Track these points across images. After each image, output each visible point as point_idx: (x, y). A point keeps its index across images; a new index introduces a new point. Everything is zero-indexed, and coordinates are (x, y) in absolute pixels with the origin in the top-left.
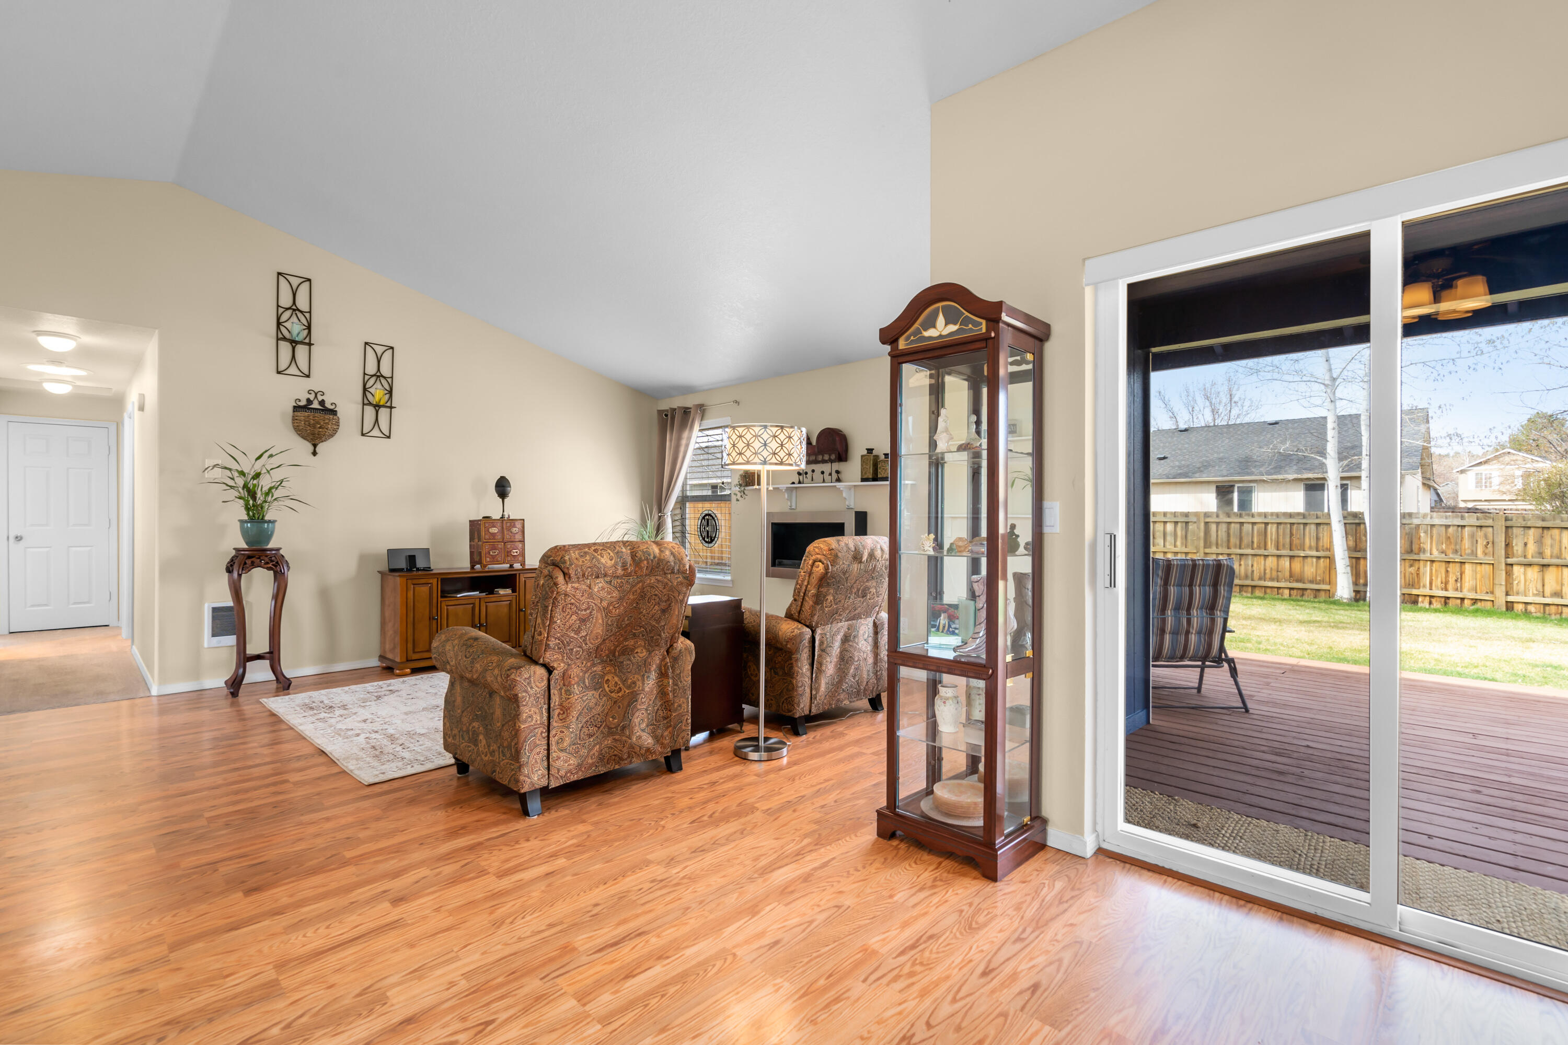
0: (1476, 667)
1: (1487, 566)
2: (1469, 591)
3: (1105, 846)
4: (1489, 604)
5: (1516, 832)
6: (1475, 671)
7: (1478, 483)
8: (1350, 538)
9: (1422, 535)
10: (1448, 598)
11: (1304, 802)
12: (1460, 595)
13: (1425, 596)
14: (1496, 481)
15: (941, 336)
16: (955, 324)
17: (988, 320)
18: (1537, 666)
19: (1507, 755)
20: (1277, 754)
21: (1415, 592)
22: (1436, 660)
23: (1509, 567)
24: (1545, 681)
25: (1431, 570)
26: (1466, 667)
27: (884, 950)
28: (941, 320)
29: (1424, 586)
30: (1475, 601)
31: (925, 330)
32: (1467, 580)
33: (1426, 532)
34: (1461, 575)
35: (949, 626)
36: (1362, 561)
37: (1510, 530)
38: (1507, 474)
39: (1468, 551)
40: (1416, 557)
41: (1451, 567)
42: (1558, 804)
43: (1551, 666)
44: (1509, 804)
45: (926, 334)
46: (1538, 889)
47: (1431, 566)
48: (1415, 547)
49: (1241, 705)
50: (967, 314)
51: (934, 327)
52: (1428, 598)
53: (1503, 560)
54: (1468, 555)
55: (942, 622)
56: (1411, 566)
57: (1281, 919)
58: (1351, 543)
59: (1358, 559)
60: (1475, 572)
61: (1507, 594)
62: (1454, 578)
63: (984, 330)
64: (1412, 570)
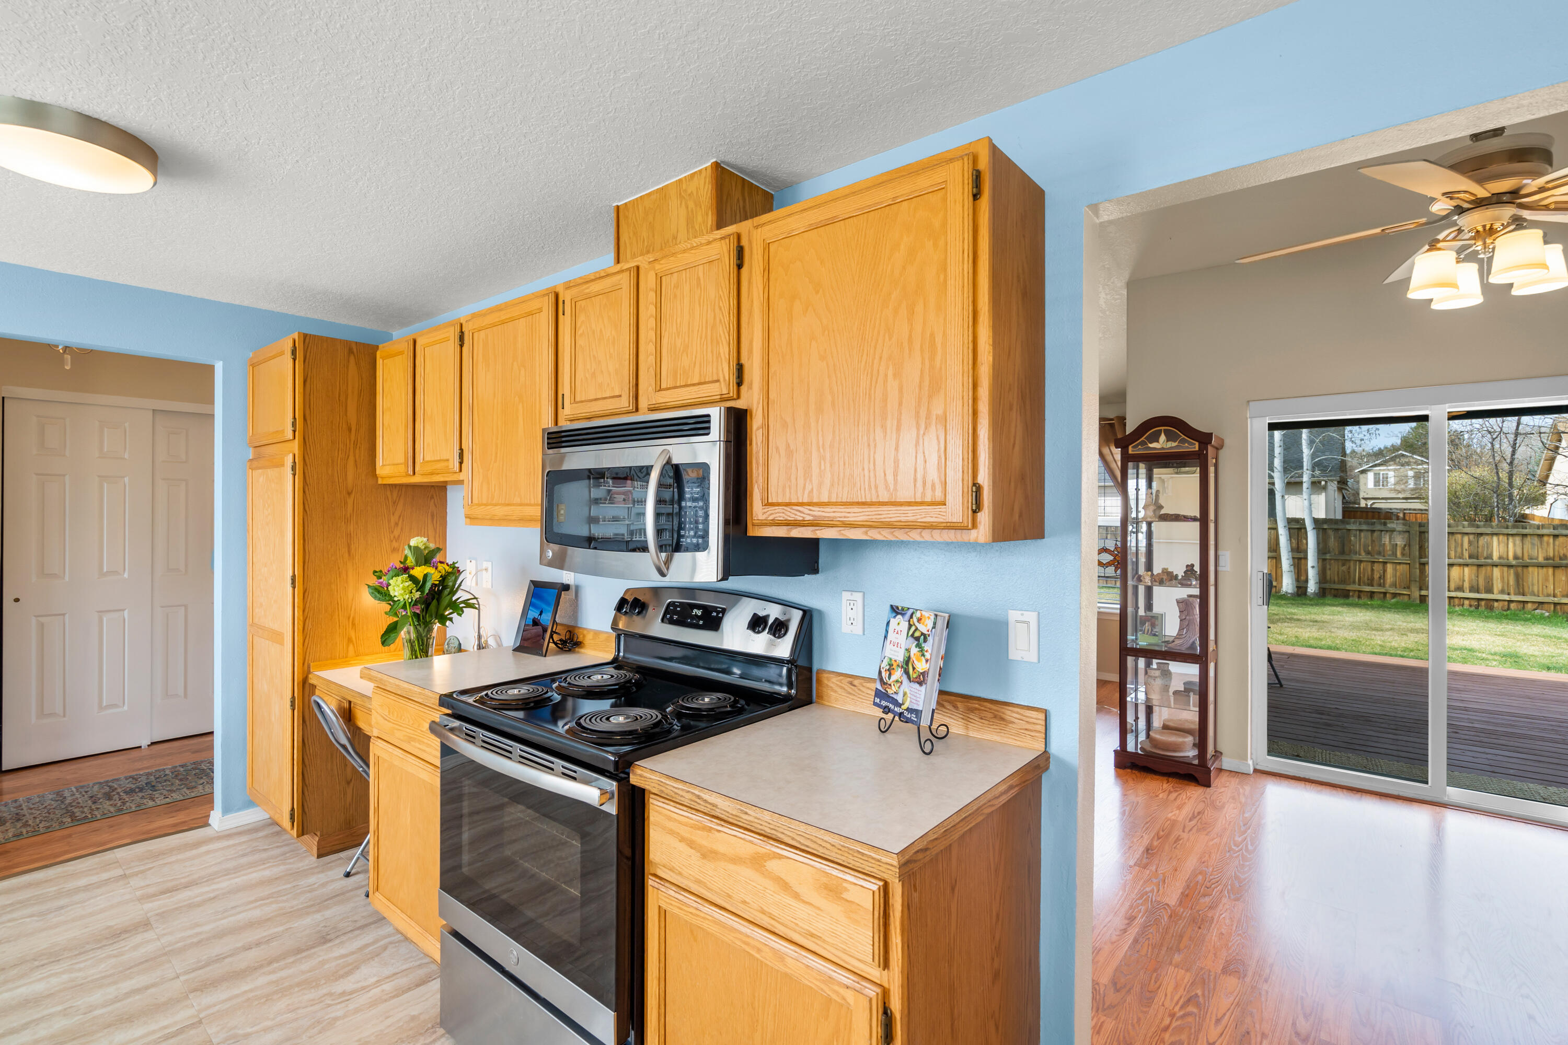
0: (1412, 651)
1: (1405, 566)
2: (1390, 586)
3: (1258, 767)
4: (1406, 598)
5: (1487, 754)
6: (1412, 654)
7: (1377, 482)
8: (1293, 541)
9: (1352, 538)
10: (1374, 592)
11: (1354, 741)
12: (1383, 590)
13: (1355, 591)
14: (1392, 480)
15: (1163, 448)
16: (1175, 442)
17: (1200, 443)
18: (1456, 649)
19: (1466, 710)
20: (1320, 714)
21: (1348, 588)
22: (1380, 646)
23: (1422, 566)
24: (1465, 661)
25: (1360, 568)
26: (1405, 651)
27: (1180, 819)
28: (1163, 438)
29: (1354, 582)
30: (1395, 595)
31: (1151, 443)
32: (1389, 576)
33: (1355, 536)
34: (1384, 573)
35: (1152, 630)
36: (1303, 561)
37: (1423, 535)
38: (1402, 474)
39: (1390, 553)
40: (1347, 557)
41: (1376, 566)
42: (1506, 738)
43: (1466, 649)
44: (1478, 739)
45: (1151, 445)
46: (1509, 781)
47: (1360, 565)
48: (1346, 549)
49: (1277, 682)
50: (1184, 436)
51: (1158, 442)
52: (1357, 593)
53: (1417, 560)
54: (1389, 556)
55: (1147, 628)
56: (1343, 565)
57: (1381, 799)
58: (1294, 545)
59: (1300, 559)
60: (1395, 570)
61: (1421, 589)
62: (1378, 576)
63: (1197, 449)
64: (1344, 568)
